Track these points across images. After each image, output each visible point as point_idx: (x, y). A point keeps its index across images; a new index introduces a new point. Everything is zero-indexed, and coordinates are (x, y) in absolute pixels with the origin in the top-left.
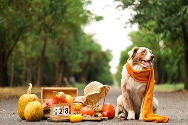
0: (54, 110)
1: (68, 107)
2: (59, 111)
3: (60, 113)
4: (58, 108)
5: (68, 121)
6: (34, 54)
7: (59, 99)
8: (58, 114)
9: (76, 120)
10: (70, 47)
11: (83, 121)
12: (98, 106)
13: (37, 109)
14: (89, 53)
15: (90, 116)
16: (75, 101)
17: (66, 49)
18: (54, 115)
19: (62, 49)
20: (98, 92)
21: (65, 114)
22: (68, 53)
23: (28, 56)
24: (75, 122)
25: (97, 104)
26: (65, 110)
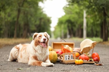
0: (65, 56)
1: (72, 55)
2: (68, 58)
3: (68, 59)
4: (67, 56)
5: (74, 64)
6: (9, 19)
7: (66, 50)
8: (67, 59)
9: (80, 63)
10: (31, 15)
11: (84, 64)
12: (89, 55)
14: (41, 19)
15: (87, 61)
16: (74, 51)
17: (29, 17)
18: (65, 60)
19: (27, 17)
20: (90, 46)
21: (71, 59)
22: (30, 19)
23: (6, 20)
24: (79, 64)
25: (88, 53)
26: (71, 57)
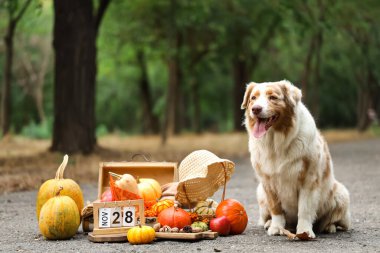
0: (101, 214)
1: (131, 210)
2: (111, 218)
3: (114, 222)
4: (109, 211)
5: (124, 240)
8: (109, 225)
13: (62, 214)
15: (176, 229)
18: (101, 226)
20: (203, 175)
21: (125, 224)
26: (125, 216)
